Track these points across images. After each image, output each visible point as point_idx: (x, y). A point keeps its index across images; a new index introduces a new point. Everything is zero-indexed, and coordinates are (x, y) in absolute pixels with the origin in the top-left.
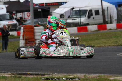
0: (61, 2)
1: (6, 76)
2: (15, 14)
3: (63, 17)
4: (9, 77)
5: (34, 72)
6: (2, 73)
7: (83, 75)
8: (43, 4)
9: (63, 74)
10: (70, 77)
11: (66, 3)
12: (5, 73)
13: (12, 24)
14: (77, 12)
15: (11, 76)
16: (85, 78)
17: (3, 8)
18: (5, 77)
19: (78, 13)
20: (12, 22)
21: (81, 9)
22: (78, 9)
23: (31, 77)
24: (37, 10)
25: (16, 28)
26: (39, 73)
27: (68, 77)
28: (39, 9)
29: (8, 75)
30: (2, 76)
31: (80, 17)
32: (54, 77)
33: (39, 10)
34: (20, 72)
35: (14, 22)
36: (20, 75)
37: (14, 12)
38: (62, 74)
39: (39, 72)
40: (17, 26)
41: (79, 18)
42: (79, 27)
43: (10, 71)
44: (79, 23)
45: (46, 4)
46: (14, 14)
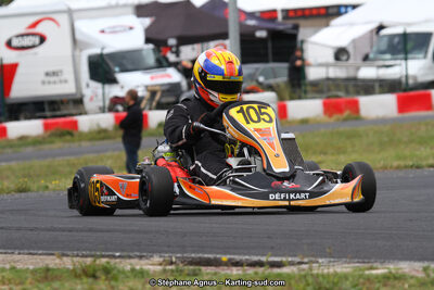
0: (339, 7)
1: (146, 267)
2: (174, 49)
3: (344, 57)
4: (155, 272)
5: (245, 254)
6: (130, 257)
7: (418, 265)
8: (275, 11)
9: (349, 263)
10: (374, 272)
11: (354, 7)
12: (141, 257)
13: (162, 85)
14: (396, 40)
15: (165, 271)
16: (428, 276)
17: (131, 28)
18: (142, 273)
19: (399, 43)
20: (163, 76)
21: (410, 30)
22: (399, 30)
23: (235, 271)
24: (253, 35)
25: (178, 96)
26: (264, 259)
27: (367, 272)
28: (261, 29)
29: (152, 265)
30: (133, 270)
31: (406, 59)
32: (315, 272)
33: (261, 34)
34: (193, 255)
35: (169, 76)
36: (197, 267)
37: (172, 42)
38: (346, 262)
39: (263, 255)
40: (182, 92)
41: (403, 62)
42: (401, 94)
43: (160, 252)
44: (404, 80)
45: (283, 11)
46: (171, 47)
